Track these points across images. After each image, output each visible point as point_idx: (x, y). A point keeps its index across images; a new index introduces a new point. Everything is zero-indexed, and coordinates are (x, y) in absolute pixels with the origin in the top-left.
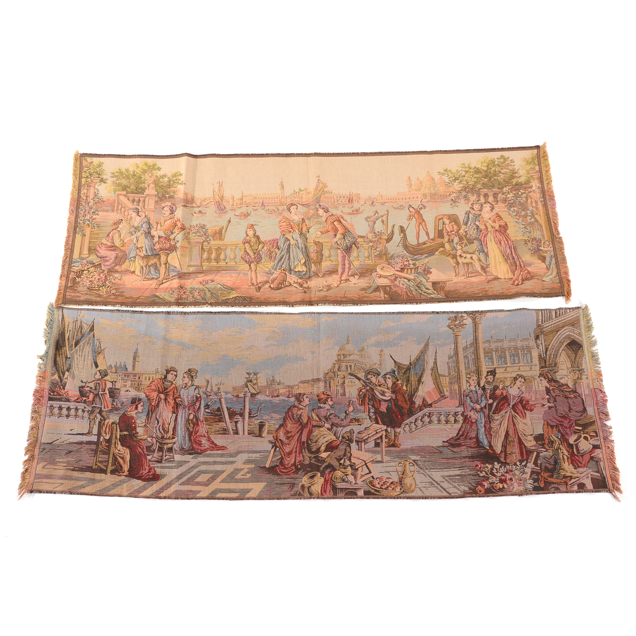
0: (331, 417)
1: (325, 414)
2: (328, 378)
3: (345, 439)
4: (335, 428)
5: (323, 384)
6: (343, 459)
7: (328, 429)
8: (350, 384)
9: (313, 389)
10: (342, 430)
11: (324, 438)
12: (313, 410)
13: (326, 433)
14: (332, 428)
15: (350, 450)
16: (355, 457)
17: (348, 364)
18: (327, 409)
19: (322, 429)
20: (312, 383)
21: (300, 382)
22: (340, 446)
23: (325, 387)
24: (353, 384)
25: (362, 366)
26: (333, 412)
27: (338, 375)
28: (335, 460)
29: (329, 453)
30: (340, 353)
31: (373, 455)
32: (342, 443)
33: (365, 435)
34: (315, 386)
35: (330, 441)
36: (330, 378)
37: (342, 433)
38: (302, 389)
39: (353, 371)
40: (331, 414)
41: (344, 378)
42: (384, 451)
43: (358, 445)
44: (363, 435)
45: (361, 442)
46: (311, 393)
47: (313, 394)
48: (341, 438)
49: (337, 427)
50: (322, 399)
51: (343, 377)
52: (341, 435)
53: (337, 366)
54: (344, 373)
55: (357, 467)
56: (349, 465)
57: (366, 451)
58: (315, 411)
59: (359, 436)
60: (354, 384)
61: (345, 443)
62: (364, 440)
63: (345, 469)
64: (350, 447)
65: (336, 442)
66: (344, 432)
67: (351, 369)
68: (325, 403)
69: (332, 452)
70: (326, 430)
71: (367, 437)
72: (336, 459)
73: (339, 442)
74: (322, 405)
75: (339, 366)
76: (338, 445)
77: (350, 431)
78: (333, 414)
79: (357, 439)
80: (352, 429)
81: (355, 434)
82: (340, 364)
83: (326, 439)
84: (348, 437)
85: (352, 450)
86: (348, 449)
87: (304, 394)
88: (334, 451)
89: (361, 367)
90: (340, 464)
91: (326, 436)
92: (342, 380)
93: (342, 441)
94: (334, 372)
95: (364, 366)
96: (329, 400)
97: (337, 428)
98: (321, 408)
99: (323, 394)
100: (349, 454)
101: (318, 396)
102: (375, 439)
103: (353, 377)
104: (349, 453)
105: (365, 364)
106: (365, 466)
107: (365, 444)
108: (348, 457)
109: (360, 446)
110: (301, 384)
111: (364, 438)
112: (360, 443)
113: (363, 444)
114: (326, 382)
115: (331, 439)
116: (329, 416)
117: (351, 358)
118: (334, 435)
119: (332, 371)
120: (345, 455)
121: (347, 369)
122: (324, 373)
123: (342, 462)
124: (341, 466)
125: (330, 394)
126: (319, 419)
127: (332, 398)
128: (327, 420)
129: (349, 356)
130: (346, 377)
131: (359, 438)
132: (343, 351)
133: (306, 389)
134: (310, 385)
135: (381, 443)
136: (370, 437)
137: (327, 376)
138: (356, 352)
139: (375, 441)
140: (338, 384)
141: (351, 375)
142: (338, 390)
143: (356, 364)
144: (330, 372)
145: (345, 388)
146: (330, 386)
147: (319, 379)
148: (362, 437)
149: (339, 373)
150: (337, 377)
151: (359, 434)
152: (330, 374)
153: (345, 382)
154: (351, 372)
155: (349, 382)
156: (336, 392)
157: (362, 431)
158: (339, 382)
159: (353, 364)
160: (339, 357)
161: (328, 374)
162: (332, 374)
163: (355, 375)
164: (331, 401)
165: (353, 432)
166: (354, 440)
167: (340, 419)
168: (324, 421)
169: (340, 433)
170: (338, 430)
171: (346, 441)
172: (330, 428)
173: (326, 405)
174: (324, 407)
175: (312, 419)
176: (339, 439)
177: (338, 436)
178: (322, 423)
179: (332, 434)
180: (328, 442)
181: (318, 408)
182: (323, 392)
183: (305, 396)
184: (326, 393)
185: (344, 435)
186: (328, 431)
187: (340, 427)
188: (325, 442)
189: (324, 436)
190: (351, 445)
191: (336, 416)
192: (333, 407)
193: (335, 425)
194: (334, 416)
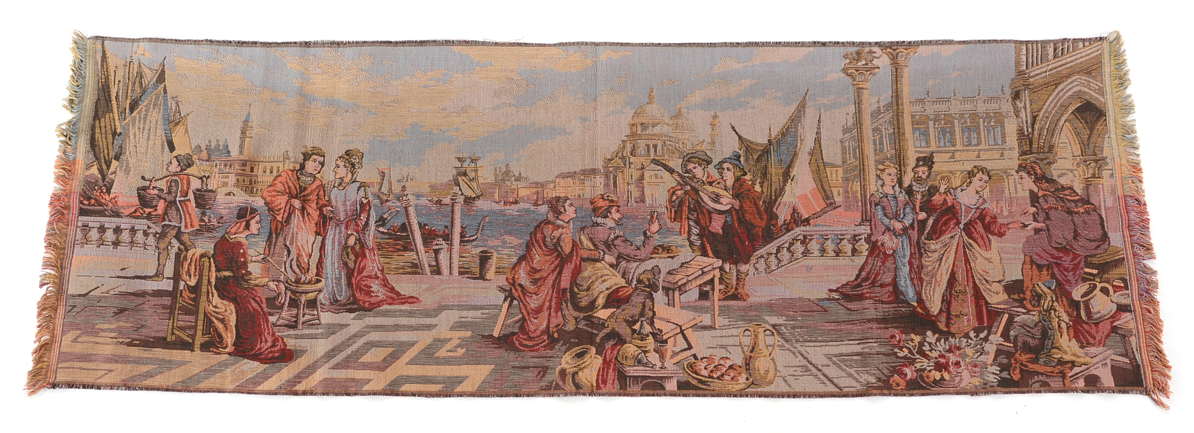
0: (616, 242)
1: (606, 237)
2: (611, 169)
3: (643, 285)
4: (623, 264)
5: (602, 180)
6: (639, 323)
7: (611, 265)
8: (654, 180)
9: (583, 189)
10: (637, 267)
11: (603, 281)
12: (583, 229)
13: (606, 272)
14: (618, 264)
15: (653, 305)
16: (661, 319)
17: (651, 143)
18: (610, 228)
19: (599, 265)
20: (582, 177)
21: (557, 177)
22: (632, 298)
23: (607, 185)
24: (659, 180)
25: (677, 145)
26: (622, 233)
27: (630, 163)
28: (624, 323)
29: (612, 310)
30: (636, 120)
31: (697, 314)
32: (637, 292)
33: (681, 277)
34: (587, 183)
35: (614, 288)
36: (617, 168)
37: (637, 274)
38: (562, 190)
39: (660, 156)
40: (616, 238)
41: (643, 168)
42: (717, 308)
43: (668, 295)
44: (678, 277)
45: (674, 290)
46: (580, 196)
47: (583, 199)
48: (635, 282)
49: (628, 261)
50: (601, 207)
51: (640, 166)
52: (635, 277)
53: (629, 147)
54: (642, 159)
55: (665, 337)
56: (651, 332)
57: (682, 307)
58: (586, 231)
59: (670, 278)
60: (661, 180)
61: (643, 291)
62: (680, 287)
63: (642, 340)
64: (652, 300)
65: (626, 289)
66: (640, 270)
67: (656, 151)
68: (606, 216)
69: (618, 308)
70: (608, 266)
71: (685, 281)
72: (626, 321)
73: (632, 290)
74: (599, 220)
75: (634, 146)
76: (630, 295)
77: (653, 268)
78: (620, 236)
79: (666, 285)
80: (657, 266)
81: (661, 275)
82: (635, 142)
83: (607, 284)
84: (649, 280)
85: (655, 305)
86: (649, 303)
87: (566, 199)
88: (623, 307)
89: (676, 148)
90: (634, 331)
91: (606, 277)
92: (639, 173)
93: (636, 289)
94: (623, 158)
95: (681, 146)
96: (613, 210)
97: (628, 264)
98: (598, 224)
99: (603, 198)
100: (651, 313)
101: (592, 203)
102: (700, 286)
103: (660, 168)
104: (650, 310)
105: (683, 143)
106: (680, 335)
107: (680, 295)
108: (648, 319)
109: (671, 298)
110: (561, 180)
111: (680, 283)
112: (671, 292)
113: (677, 293)
114: (607, 177)
115: (616, 284)
116: (613, 240)
117: (657, 130)
118: (623, 277)
119: (620, 155)
120: (642, 314)
121: (648, 152)
122: (605, 158)
123: (637, 327)
124: (636, 335)
125: (616, 199)
126: (595, 245)
127: (618, 207)
128: (609, 248)
129: (653, 127)
130: (645, 166)
131: (669, 282)
132: (641, 118)
133: (569, 188)
134: (578, 182)
135: (711, 293)
136: (690, 281)
137: (609, 165)
138: (667, 120)
139: (699, 288)
140: (630, 180)
141: (656, 164)
142: (631, 192)
143: (666, 142)
144: (616, 157)
145: (643, 188)
146: (615, 183)
147: (595, 169)
148: (674, 281)
149: (632, 159)
150: (630, 167)
151: (669, 275)
152: (615, 162)
153: (643, 176)
154: (656, 158)
155: (651, 176)
156: (626, 196)
157: (674, 270)
158: (632, 176)
159: (660, 144)
160: (634, 129)
161: (613, 162)
162: (619, 161)
163: (663, 163)
164: (617, 212)
165: (658, 271)
166: (661, 286)
167: (634, 246)
168: (603, 251)
169: (634, 272)
170: (630, 267)
171: (644, 287)
172: (615, 263)
173: (608, 219)
174: (604, 223)
175: (580, 246)
176: (630, 285)
177: (630, 279)
178: (600, 253)
179: (617, 274)
180: (611, 290)
181: (593, 226)
182: (601, 194)
183: (568, 202)
184: (608, 196)
185: (641, 277)
186: (611, 269)
187: (634, 261)
188: (604, 289)
189: (604, 278)
190: (654, 296)
191: (626, 240)
192: (621, 223)
193: (625, 257)
194: (623, 241)
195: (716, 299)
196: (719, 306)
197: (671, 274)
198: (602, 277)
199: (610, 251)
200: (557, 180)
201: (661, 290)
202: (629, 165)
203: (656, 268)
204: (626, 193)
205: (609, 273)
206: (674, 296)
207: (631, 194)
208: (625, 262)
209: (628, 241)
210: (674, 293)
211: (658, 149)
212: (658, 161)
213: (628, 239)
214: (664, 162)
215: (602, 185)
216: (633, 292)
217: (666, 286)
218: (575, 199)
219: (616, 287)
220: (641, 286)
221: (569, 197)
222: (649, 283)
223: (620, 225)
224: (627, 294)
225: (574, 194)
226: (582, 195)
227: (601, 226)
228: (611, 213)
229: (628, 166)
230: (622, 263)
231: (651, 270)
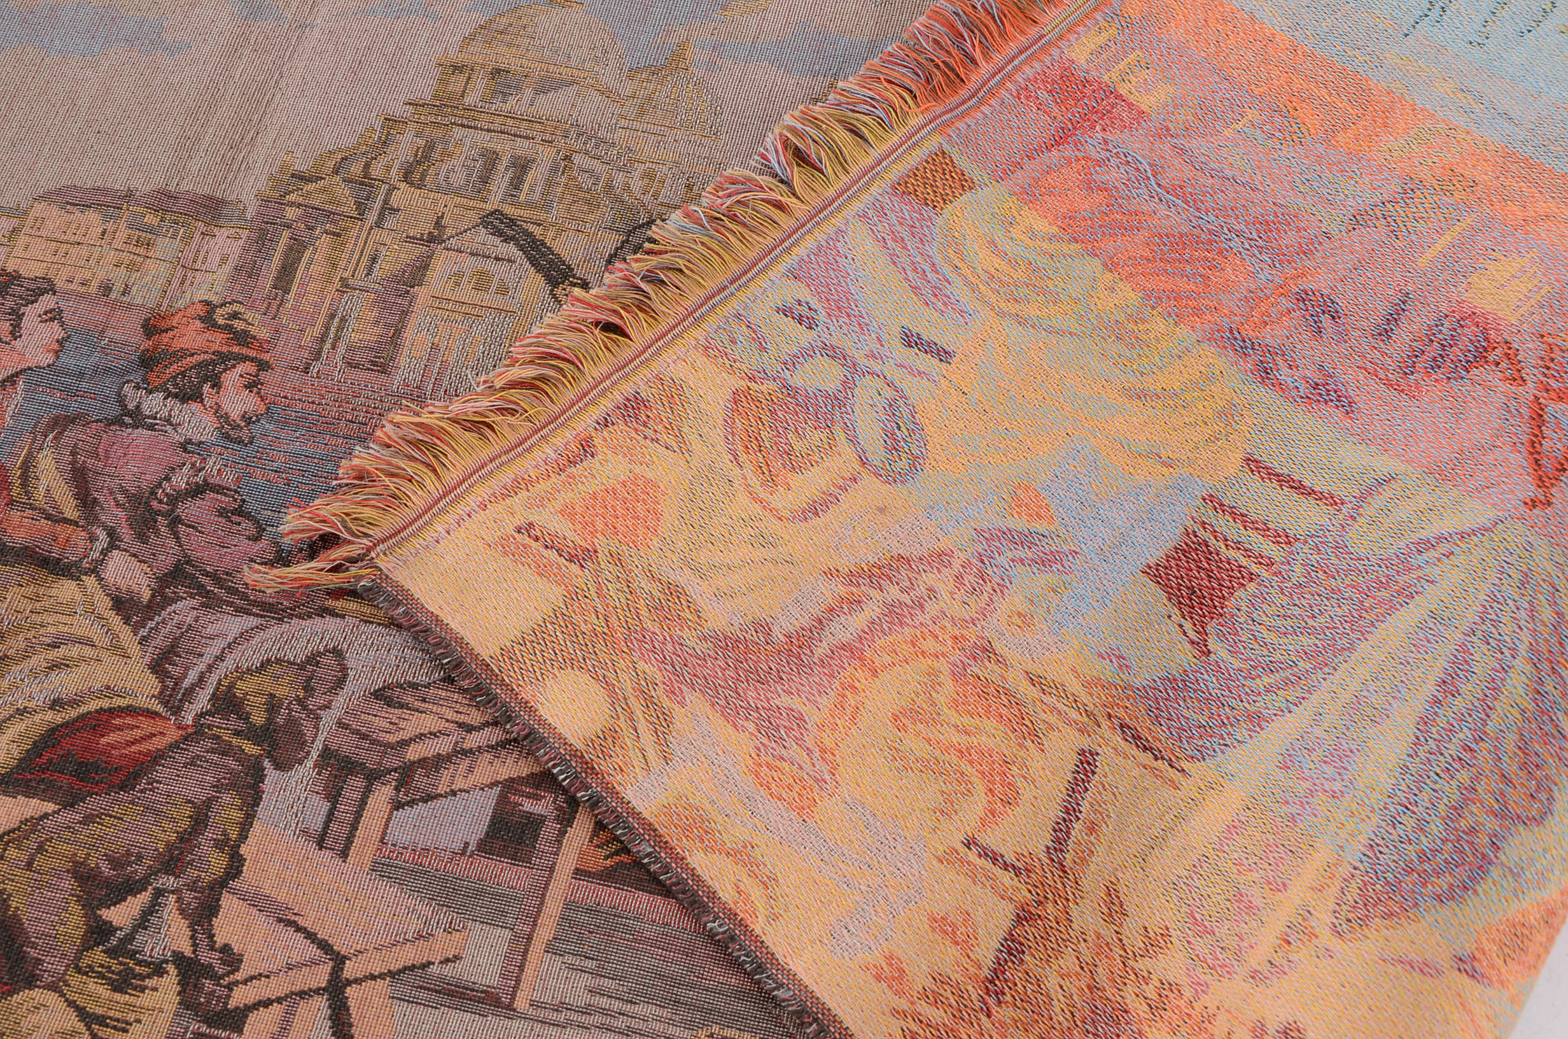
0: (190, 509)
1: (150, 478)
2: (291, 213)
3: (234, 722)
4: (184, 610)
5: (235, 249)
6: (144, 897)
7: (123, 604)
8: (467, 293)
9: (132, 267)
10: (244, 636)
11: (54, 666)
12: (60, 423)
13: (82, 626)
14: (160, 600)
15: (245, 827)
16: (258, 902)
17: (506, 148)
18: (184, 446)
19: (66, 590)
20: (150, 219)
21: (45, 197)
22: (162, 772)
23: (247, 271)
24: (488, 298)
25: (620, 179)
26: (228, 478)
27: (388, 209)
28: (68, 883)
29: (34, 806)
30: (477, 54)
31: (444, 916)
32: (196, 749)
33: (428, 723)
34: (165, 246)
35: (93, 705)
36: (317, 215)
37: (229, 664)
38: (39, 248)
39: (530, 205)
40: (197, 491)
41: (432, 239)
42: (553, 907)
43: (333, 796)
44: (414, 724)
45: (373, 777)
46: (106, 289)
47: (114, 305)
48: (202, 700)
49: (210, 602)
50: (185, 353)
51: (425, 227)
52: (213, 679)
53: (406, 145)
54: (447, 205)
55: (240, 997)
56: (179, 959)
57: (381, 869)
58: (73, 434)
59: (380, 720)
60: (499, 301)
61: (225, 750)
62: (406, 773)
63: (117, 988)
64: (252, 797)
65: (147, 726)
66: (250, 655)
67: (516, 183)
68: (184, 397)
69: (70, 802)
70: (103, 604)
71: (443, 746)
72: (84, 876)
73: (173, 735)
74: (154, 404)
75: (430, 146)
76: (157, 758)
77: (313, 659)
78: (219, 489)
79: (347, 745)
80: (337, 653)
81: (340, 701)
82: (438, 133)
83: (65, 683)
84: (273, 705)
85: (257, 828)
86: (228, 810)
87: (47, 287)
88: (94, 803)
89: (609, 188)
90: (99, 932)
91: (75, 651)
92: (409, 254)
93: (198, 732)
94: (365, 183)
95: (637, 185)
96: (232, 378)
97: (207, 617)
98: (137, 418)
99: (208, 320)
100: (218, 862)
101: (151, 328)
102: (510, 785)
103: (511, 250)
104: (220, 845)
105: (649, 175)
106: (321, 1004)
107: (398, 806)
108: (192, 886)
109: (345, 809)
110: (55, 211)
111: (413, 753)
112: (356, 783)
113: (382, 795)
114: (262, 239)
115: (108, 690)
116: (174, 500)
117: (553, 105)
118: (157, 667)
119: (356, 169)
120: (172, 862)
121: (485, 180)
122: (283, 168)
123: (122, 915)
124: (97, 956)
125: (263, 334)
126: (86, 501)
127: (263, 366)
128: (144, 525)
129: (538, 92)
130: (449, 232)
131: (364, 737)
132: (502, 49)
133: (74, 251)
134: (123, 233)
135: (550, 829)
136: (465, 753)
137: (292, 197)
138: (609, 76)
139: (502, 799)
140: (362, 271)
141: (499, 233)
142: (343, 320)
143: (577, 159)
144: (336, 172)
145: (405, 313)
146: (286, 274)
147: (223, 202)
148: (392, 739)
149: (403, 195)
150: (378, 224)
151: (377, 706)
152: (323, 190)
153: (426, 267)
154: (508, 210)
155: (459, 274)
156: (317, 330)
157: (414, 686)
158: (374, 260)
159: (545, 156)
160: (456, 84)
161: (310, 187)
162: (343, 192)
163: (530, 234)
164: (250, 386)
165: (333, 675)
166: (319, 744)
167: (263, 543)
168: (112, 533)
169: (220, 658)
170: (210, 630)
171: (237, 733)
172: (146, 595)
173: (195, 406)
174: (168, 421)
175: (15, 491)
176: (177, 711)
177: (186, 683)
178: (93, 538)
179: (134, 649)
180: (73, 713)
181: (118, 421)
182: (207, 303)
183: (47, 302)
184: (235, 316)
185: (242, 687)
186: (116, 621)
187: (239, 610)
188: (39, 700)
189: (62, 651)
190: (267, 785)
191: (239, 512)
192: (244, 434)
193: (205, 580)
194: (223, 512)
195: (567, 862)
196: (570, 905)
197: (390, 703)
198: (55, 646)
199: (142, 537)
200: (39, 209)
201: (310, 763)
202: (381, 216)
203: (328, 660)
204: (321, 320)
205: (96, 633)
206: (363, 802)
207: (340, 328)
208: (194, 602)
209: (248, 516)
210: (367, 792)
211: (529, 177)
212: (512, 222)
213: (252, 506)
214: (537, 231)
215: (227, 269)
216: (174, 746)
217: (346, 750)
218: (82, 296)
219: (105, 704)
220: (224, 727)
221: (60, 284)
222: (270, 720)
223: (240, 441)
224: (144, 747)
225: (88, 275)
226: (118, 287)
227: (151, 428)
228: (217, 385)
229: (372, 217)
230: (180, 605)
231: (302, 667)
